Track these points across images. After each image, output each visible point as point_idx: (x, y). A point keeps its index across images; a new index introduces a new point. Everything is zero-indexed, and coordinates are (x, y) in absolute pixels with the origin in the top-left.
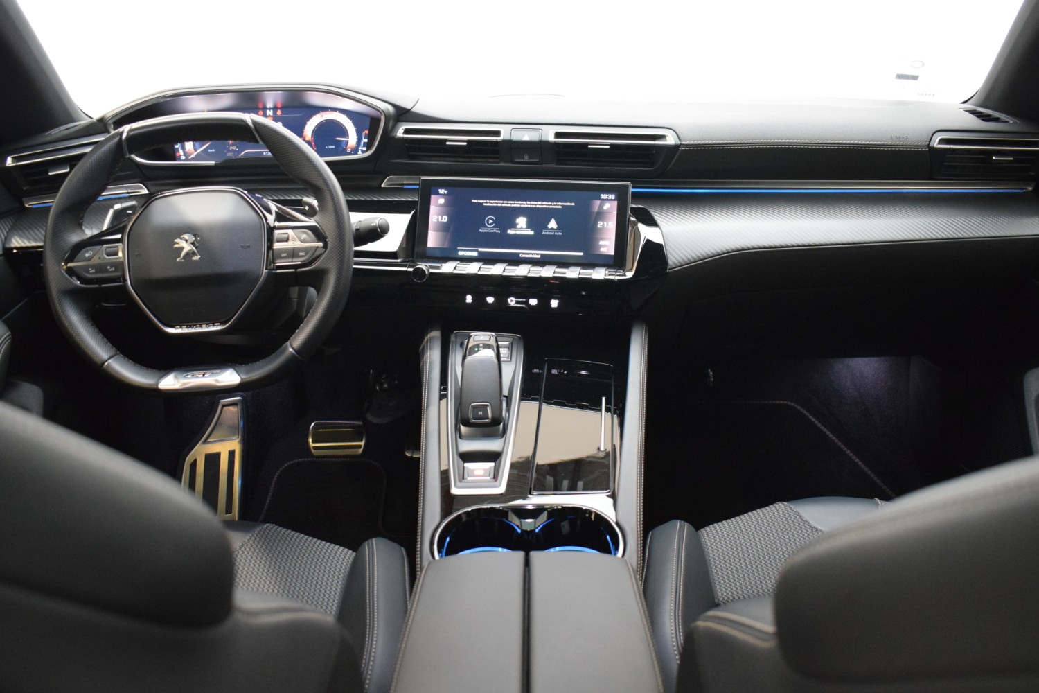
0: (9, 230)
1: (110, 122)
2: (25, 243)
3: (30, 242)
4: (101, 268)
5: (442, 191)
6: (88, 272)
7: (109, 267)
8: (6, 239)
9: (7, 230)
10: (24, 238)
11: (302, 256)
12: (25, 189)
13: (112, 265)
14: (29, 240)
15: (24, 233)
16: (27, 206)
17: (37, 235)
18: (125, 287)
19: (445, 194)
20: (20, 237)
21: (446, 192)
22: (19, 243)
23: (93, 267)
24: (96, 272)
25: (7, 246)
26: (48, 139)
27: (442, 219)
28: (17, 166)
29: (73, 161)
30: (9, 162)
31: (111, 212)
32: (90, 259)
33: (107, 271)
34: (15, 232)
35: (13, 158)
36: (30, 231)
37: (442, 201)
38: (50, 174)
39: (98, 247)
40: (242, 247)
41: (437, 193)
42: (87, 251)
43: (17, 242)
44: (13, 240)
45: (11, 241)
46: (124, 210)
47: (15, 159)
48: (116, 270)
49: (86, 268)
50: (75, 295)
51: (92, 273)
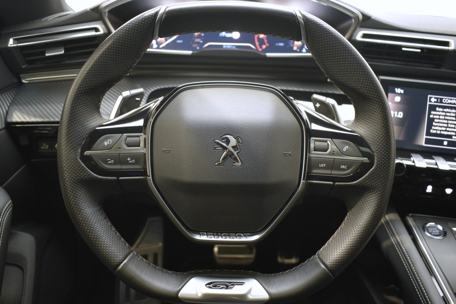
0: (10, 104)
1: (107, 10)
2: (25, 119)
3: (30, 118)
4: (120, 159)
5: (399, 90)
6: (106, 162)
7: (129, 159)
8: (7, 112)
9: (9, 105)
10: (24, 113)
11: (343, 170)
12: (23, 67)
13: (133, 156)
14: (29, 115)
15: (24, 108)
16: (24, 81)
17: (36, 111)
19: (401, 93)
20: (21, 112)
21: (402, 91)
22: (20, 118)
23: (112, 157)
24: (114, 164)
25: (9, 120)
26: (46, 24)
27: (398, 114)
28: (17, 47)
29: (67, 45)
30: (11, 43)
31: (120, 99)
32: (110, 148)
33: (127, 163)
34: (16, 107)
35: (14, 39)
36: (30, 106)
37: (398, 99)
38: (47, 55)
39: (119, 135)
41: (394, 92)
42: (106, 139)
43: (18, 117)
44: (14, 115)
45: (12, 115)
46: (133, 97)
47: (17, 41)
48: (136, 163)
49: (104, 158)
51: (110, 166)
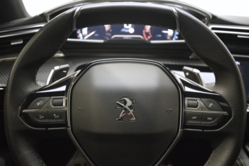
1: (49, 15)
4: (49, 115)
6: (38, 118)
7: (55, 115)
11: (209, 121)
13: (58, 113)
18: (65, 132)
23: (42, 114)
24: (44, 118)
26: (12, 25)
29: (27, 38)
31: (52, 72)
32: (40, 107)
33: (53, 118)
38: (12, 44)
39: (48, 98)
40: (167, 111)
42: (38, 101)
46: (61, 70)
48: (60, 118)
49: (37, 115)
50: (26, 135)
51: (41, 120)
